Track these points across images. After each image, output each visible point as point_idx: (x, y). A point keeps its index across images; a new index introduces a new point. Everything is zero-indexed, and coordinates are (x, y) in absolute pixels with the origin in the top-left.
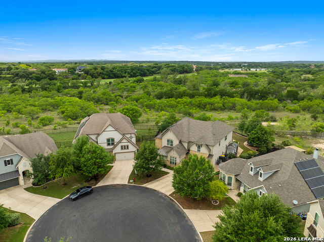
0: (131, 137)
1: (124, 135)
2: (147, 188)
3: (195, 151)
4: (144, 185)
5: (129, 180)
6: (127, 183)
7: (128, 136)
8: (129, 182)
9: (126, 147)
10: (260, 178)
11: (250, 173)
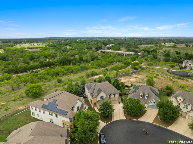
3: (113, 97)
9: (85, 108)
10: (146, 98)
11: (141, 97)
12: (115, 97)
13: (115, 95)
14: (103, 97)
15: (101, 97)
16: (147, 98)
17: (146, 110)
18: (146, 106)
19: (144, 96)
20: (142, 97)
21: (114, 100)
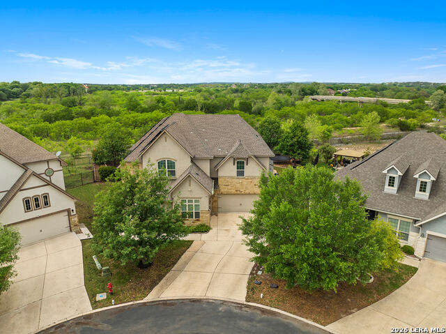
0: (50, 172)
1: (24, 166)
2: (166, 303)
3: (232, 178)
4: (150, 297)
5: (92, 296)
6: (89, 310)
7: (40, 169)
8: (95, 304)
9: (41, 201)
10: (419, 195)
11: (388, 189)
12: (240, 173)
13: (241, 166)
14: (171, 165)
15: (161, 164)
16: (425, 196)
17: (413, 271)
18: (416, 241)
19: (406, 182)
20: (393, 190)
21: (238, 194)
